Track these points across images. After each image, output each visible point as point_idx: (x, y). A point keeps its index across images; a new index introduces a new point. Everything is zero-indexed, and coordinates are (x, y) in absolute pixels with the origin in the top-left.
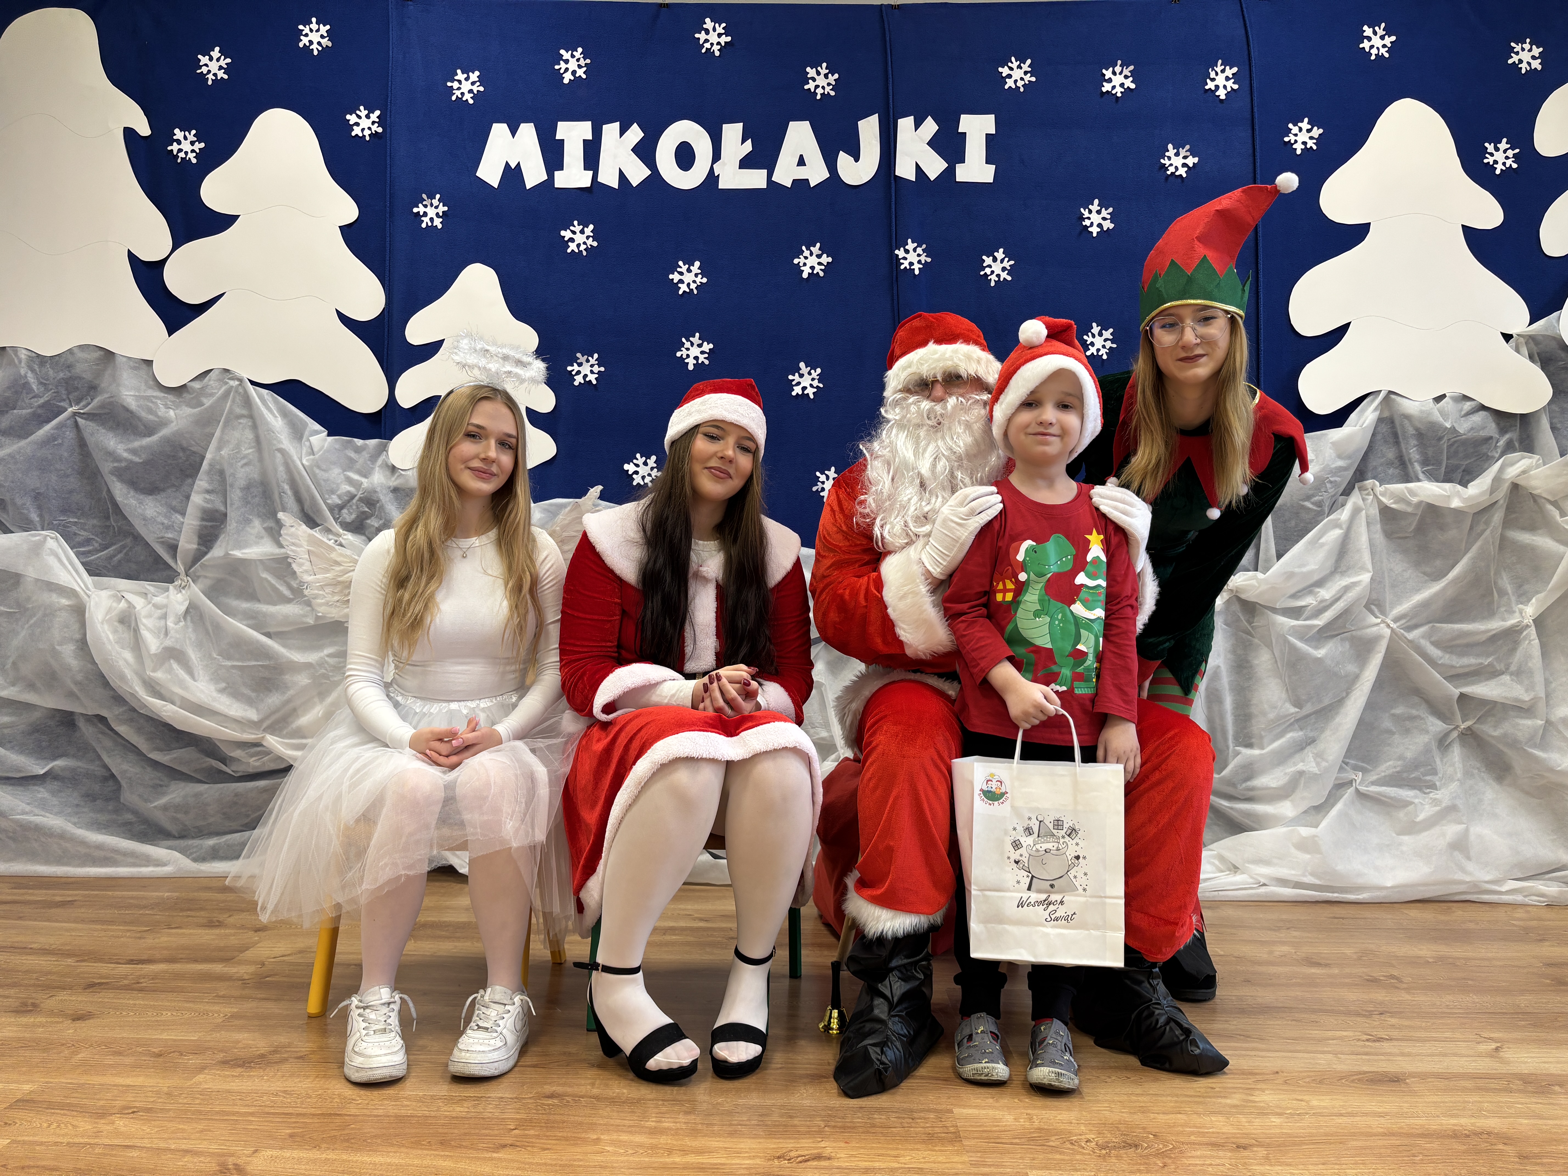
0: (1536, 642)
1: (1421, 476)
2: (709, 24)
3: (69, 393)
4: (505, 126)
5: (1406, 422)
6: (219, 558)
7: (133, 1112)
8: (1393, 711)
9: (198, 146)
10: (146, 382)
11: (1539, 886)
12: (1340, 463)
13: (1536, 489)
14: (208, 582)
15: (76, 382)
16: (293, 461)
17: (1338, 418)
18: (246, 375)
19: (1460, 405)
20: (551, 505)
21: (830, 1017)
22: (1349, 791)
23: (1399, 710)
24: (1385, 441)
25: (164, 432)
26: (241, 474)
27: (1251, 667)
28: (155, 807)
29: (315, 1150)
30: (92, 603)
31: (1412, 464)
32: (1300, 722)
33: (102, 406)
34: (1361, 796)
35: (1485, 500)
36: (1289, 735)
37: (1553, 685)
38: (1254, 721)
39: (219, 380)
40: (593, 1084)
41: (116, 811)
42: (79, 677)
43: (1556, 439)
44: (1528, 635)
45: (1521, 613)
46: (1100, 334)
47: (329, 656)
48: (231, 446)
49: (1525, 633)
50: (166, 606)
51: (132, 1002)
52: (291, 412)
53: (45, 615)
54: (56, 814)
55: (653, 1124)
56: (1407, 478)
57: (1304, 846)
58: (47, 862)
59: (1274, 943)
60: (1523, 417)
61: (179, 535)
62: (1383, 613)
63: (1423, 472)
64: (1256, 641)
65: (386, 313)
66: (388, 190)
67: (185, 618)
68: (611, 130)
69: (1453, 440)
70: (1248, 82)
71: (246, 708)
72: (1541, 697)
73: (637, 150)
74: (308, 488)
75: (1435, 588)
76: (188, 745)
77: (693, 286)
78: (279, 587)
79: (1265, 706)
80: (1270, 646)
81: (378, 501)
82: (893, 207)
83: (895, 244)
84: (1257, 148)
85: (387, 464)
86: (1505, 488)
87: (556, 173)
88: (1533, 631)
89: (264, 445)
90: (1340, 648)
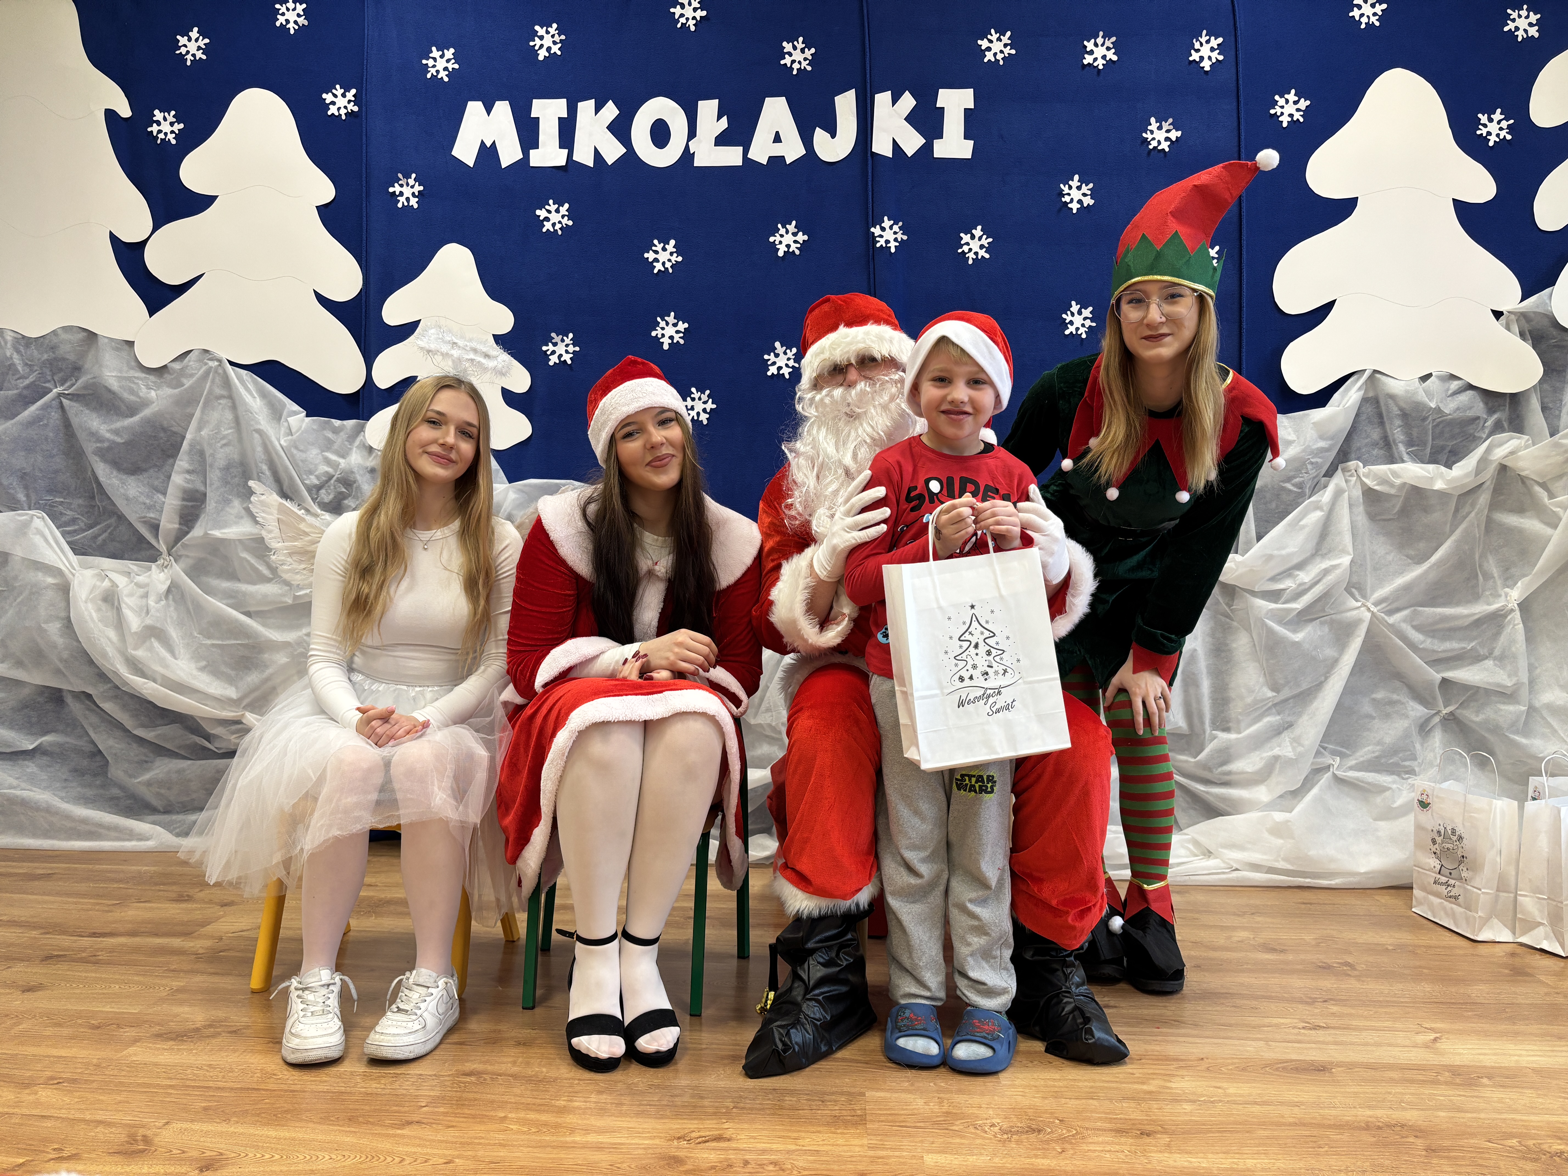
0: (1521, 626)
1: (1406, 457)
3: (53, 375)
4: (479, 104)
5: (1390, 402)
6: (199, 537)
8: (1374, 696)
9: (178, 127)
10: (128, 364)
12: (1322, 444)
13: (1523, 470)
14: (190, 562)
15: (60, 363)
16: (271, 442)
17: (1321, 398)
18: (225, 356)
19: (1447, 385)
20: (525, 485)
22: (1326, 776)
23: (1380, 695)
24: (1370, 422)
25: (146, 412)
26: (221, 455)
27: (1229, 650)
28: (139, 783)
30: (76, 582)
31: (1396, 445)
32: (1278, 706)
33: (86, 387)
34: (1339, 780)
35: (1471, 482)
36: (1266, 720)
37: (1538, 672)
38: (1232, 705)
39: (199, 361)
41: (103, 786)
43: (1546, 418)
44: (1513, 619)
45: (1506, 597)
46: (1080, 313)
48: (211, 426)
49: (1509, 618)
50: (147, 585)
51: (84, 974)
52: (270, 392)
53: (32, 593)
54: (45, 788)
56: (1392, 459)
58: (34, 836)
59: (1235, 928)
60: (1513, 396)
61: (161, 515)
62: (1364, 596)
63: (1407, 453)
64: (1235, 624)
65: (363, 293)
66: (364, 169)
67: (167, 597)
68: (586, 107)
69: (1438, 420)
70: (1233, 53)
71: (226, 686)
72: (1523, 683)
73: (611, 128)
74: (286, 469)
75: (1418, 571)
76: (173, 722)
77: (668, 265)
78: (258, 566)
79: (1243, 690)
80: (1248, 629)
81: (355, 482)
82: (870, 184)
83: (870, 221)
84: (1242, 121)
85: (364, 445)
86: (1491, 470)
87: (532, 152)
88: (1517, 615)
89: (243, 425)
90: (1319, 632)
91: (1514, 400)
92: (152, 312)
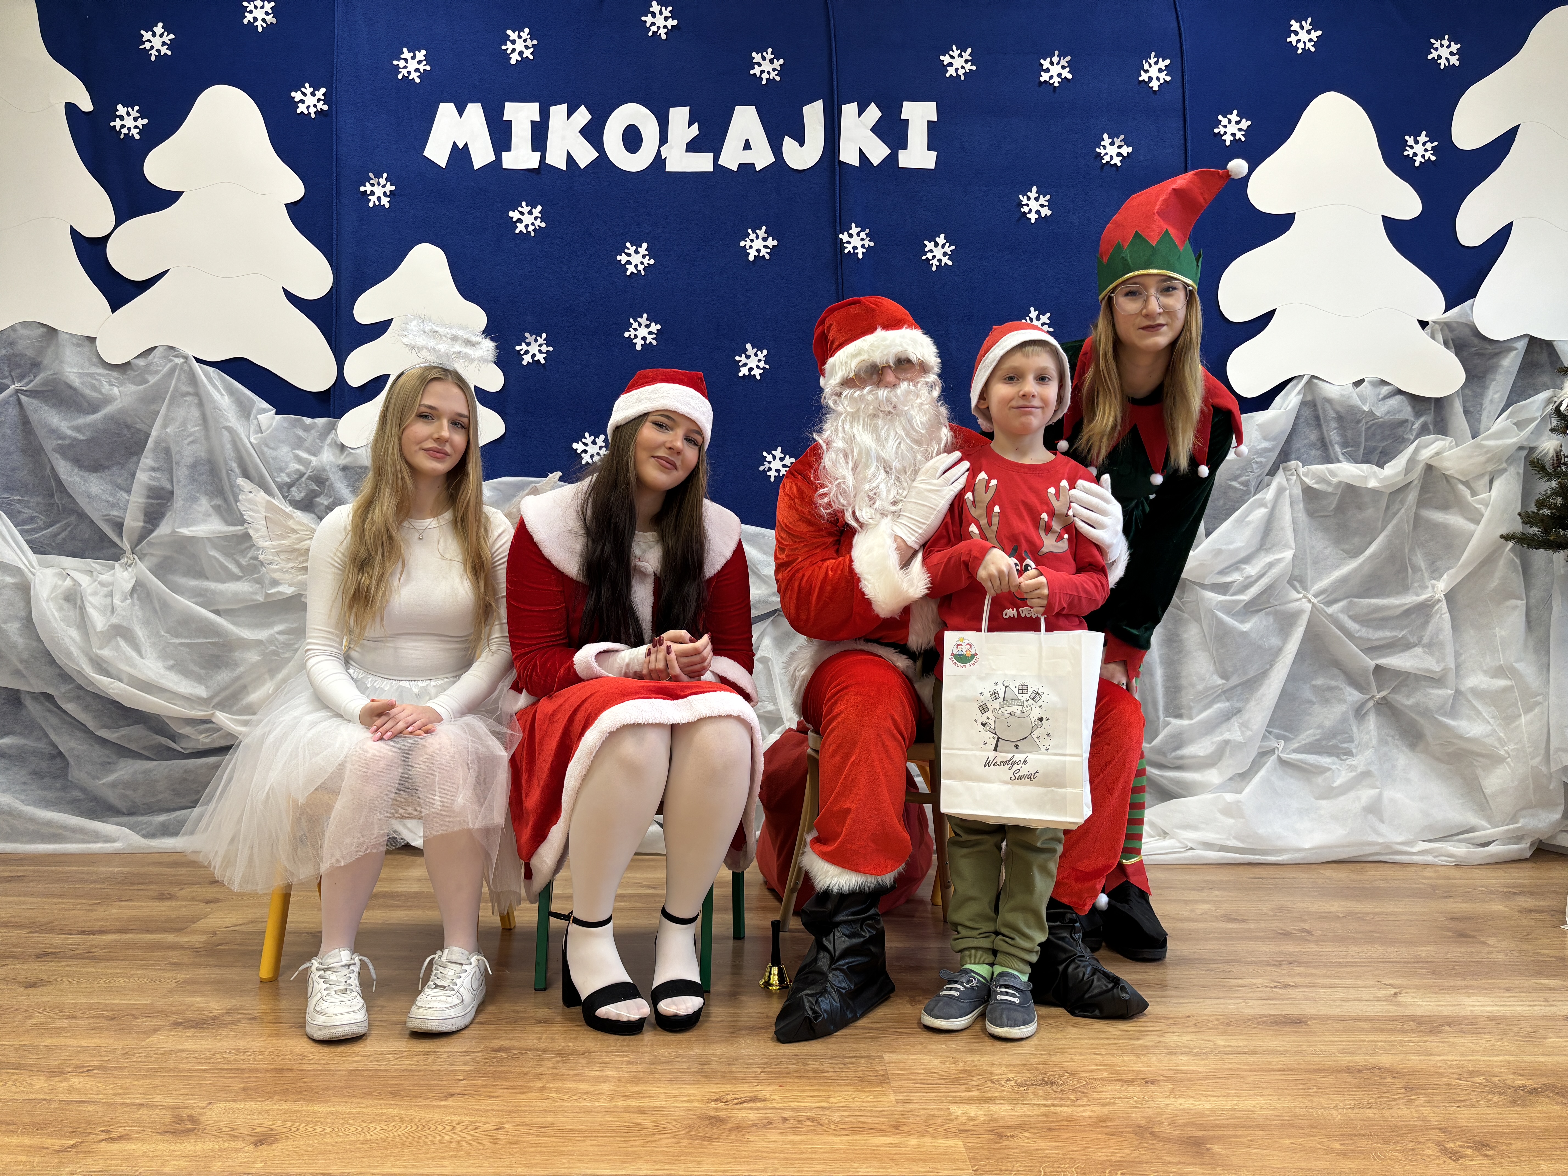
0: (1448, 615)
1: (1341, 457)
2: (655, 7)
3: (11, 370)
4: (451, 106)
5: (1327, 405)
6: (166, 535)
7: (88, 1071)
8: (1314, 682)
9: (142, 122)
10: (90, 360)
11: (1448, 847)
12: (1265, 445)
13: (1448, 469)
14: (155, 560)
15: (18, 359)
16: (241, 439)
17: (1264, 402)
18: (191, 353)
19: (1378, 390)
20: (500, 483)
21: (770, 974)
22: (1272, 758)
23: (1319, 681)
24: (1308, 424)
25: (109, 409)
26: (188, 453)
27: (1181, 641)
28: (103, 784)
29: (267, 1102)
30: (37, 581)
31: (1332, 446)
32: (1226, 693)
33: (45, 383)
34: (1283, 763)
35: (1400, 481)
36: (1217, 706)
37: (1463, 658)
38: (1183, 692)
39: (165, 357)
40: (540, 1039)
41: (64, 788)
42: (25, 655)
43: (1468, 422)
44: (1440, 609)
45: (1433, 588)
47: (278, 633)
48: (177, 424)
49: (1436, 607)
50: (112, 584)
51: (84, 970)
52: (237, 389)
55: (597, 1073)
56: (1328, 459)
57: (1229, 811)
59: (1196, 902)
60: (1438, 400)
61: (125, 513)
62: (1305, 588)
63: (1343, 454)
64: (1186, 615)
65: (334, 291)
66: (334, 169)
67: (132, 596)
68: (558, 112)
69: (1371, 423)
70: (1180, 74)
71: (196, 685)
72: (1451, 668)
73: (584, 132)
74: (256, 466)
75: (1353, 565)
76: (136, 723)
77: (641, 267)
78: (227, 564)
79: (1194, 678)
80: (1198, 620)
81: (327, 480)
82: (838, 192)
83: (838, 228)
84: (1189, 138)
85: (335, 442)
86: (1419, 469)
87: (504, 154)
88: (1444, 605)
89: (211, 423)
90: (1265, 623)
91: (1439, 403)
92: (114, 309)
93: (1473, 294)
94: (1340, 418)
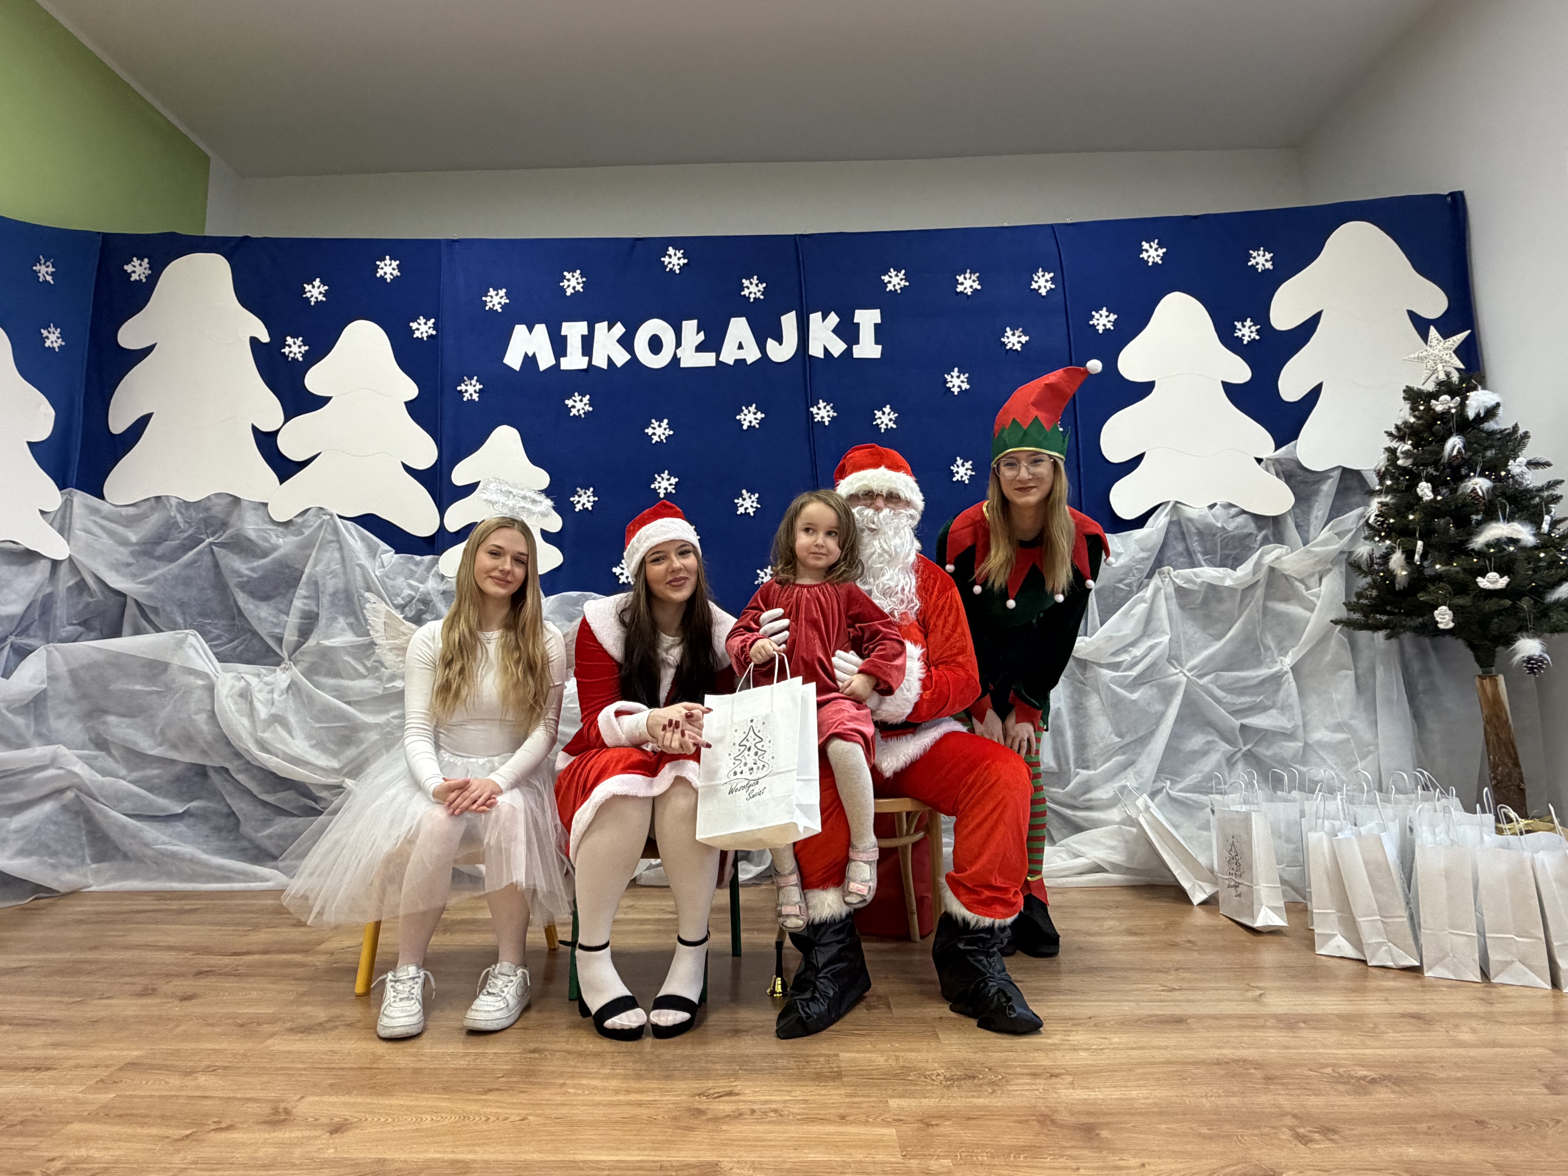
0: (1293, 684)
1: (1203, 563)
2: (671, 251)
3: (206, 528)
4: (524, 327)
5: (1190, 524)
6: (313, 646)
9: (304, 349)
10: (262, 519)
12: (1143, 554)
13: (1287, 570)
14: (306, 665)
15: (212, 520)
16: (369, 573)
17: (1140, 522)
18: (335, 511)
19: (1228, 511)
21: (775, 985)
24: (1176, 538)
25: (275, 555)
26: (331, 584)
27: (1085, 708)
28: (263, 836)
30: (219, 683)
31: (1196, 554)
32: (1123, 749)
33: (231, 537)
34: (1171, 799)
35: (1250, 580)
36: (1115, 759)
37: (1308, 717)
38: (1089, 749)
39: (316, 515)
41: (236, 840)
43: (1299, 533)
44: (1288, 679)
45: (1282, 662)
46: (963, 465)
47: (394, 717)
48: (324, 563)
49: (1285, 677)
50: (273, 683)
52: (368, 537)
53: (185, 693)
54: (190, 843)
56: (1193, 565)
58: (182, 880)
59: (1104, 919)
61: (284, 631)
62: (1181, 665)
63: (1204, 560)
64: (1088, 688)
65: (437, 464)
66: (439, 374)
67: (287, 692)
68: (601, 327)
69: (1224, 536)
70: (1061, 283)
71: (331, 759)
72: (1299, 726)
73: (620, 341)
75: (1218, 645)
77: (663, 437)
78: (357, 667)
79: (1097, 737)
80: (1099, 692)
81: (431, 601)
82: (810, 377)
83: (809, 403)
84: (1071, 328)
85: (437, 574)
86: (1264, 570)
87: (562, 359)
88: (1290, 675)
89: (348, 563)
90: (1150, 693)
91: (1276, 520)
92: (282, 481)
93: (1295, 437)
94: (1200, 533)
